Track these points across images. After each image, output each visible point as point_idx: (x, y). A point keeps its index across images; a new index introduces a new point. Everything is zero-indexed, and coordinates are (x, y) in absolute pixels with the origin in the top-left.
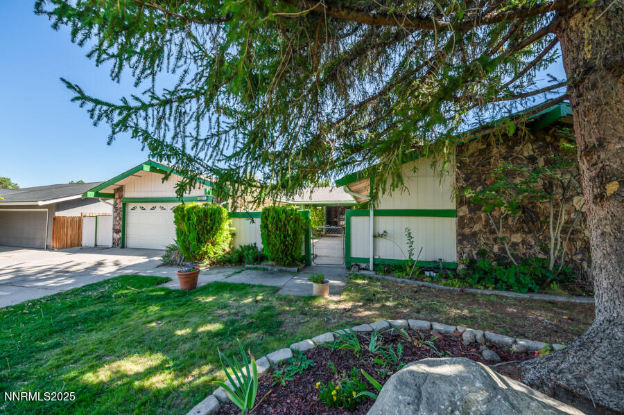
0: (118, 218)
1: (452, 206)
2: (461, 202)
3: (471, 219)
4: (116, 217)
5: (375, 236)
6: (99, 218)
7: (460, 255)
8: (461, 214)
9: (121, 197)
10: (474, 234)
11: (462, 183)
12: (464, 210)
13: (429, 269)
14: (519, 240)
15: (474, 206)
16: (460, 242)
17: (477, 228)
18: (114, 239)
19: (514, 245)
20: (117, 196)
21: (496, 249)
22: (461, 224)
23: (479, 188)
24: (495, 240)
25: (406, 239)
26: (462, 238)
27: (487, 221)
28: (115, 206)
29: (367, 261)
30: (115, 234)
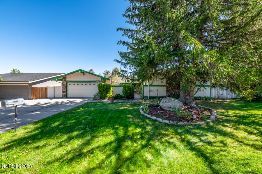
0: (64, 88)
1: (166, 84)
2: (167, 83)
3: (169, 87)
4: (63, 87)
5: (149, 91)
6: (55, 87)
7: (167, 94)
8: (167, 86)
9: (65, 80)
10: (169, 90)
11: (167, 80)
12: (168, 85)
13: (161, 98)
14: (177, 91)
15: (170, 84)
16: (167, 92)
17: (170, 89)
18: (62, 94)
19: (177, 92)
20: (63, 80)
21: (173, 93)
22: (167, 88)
23: (170, 81)
24: (173, 91)
25: (156, 91)
26: (167, 91)
27: (172, 87)
28: (63, 83)
29: (147, 97)
30: (63, 93)
